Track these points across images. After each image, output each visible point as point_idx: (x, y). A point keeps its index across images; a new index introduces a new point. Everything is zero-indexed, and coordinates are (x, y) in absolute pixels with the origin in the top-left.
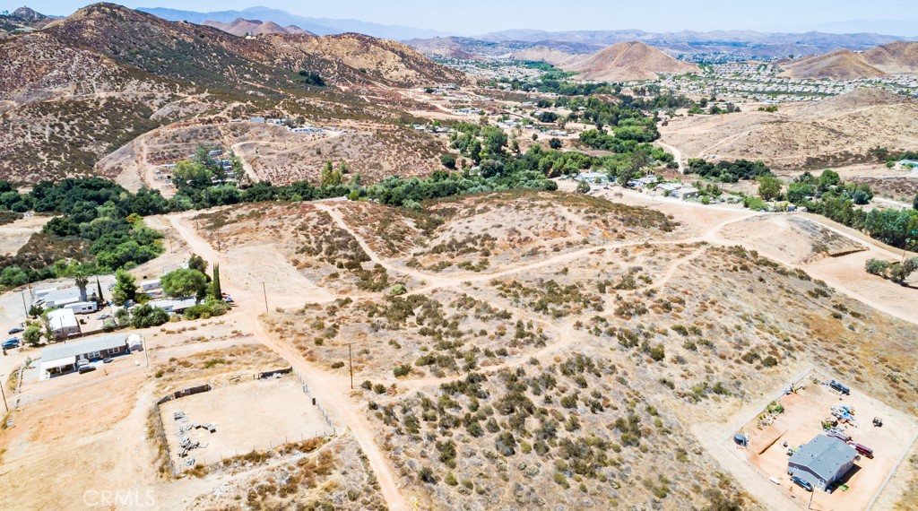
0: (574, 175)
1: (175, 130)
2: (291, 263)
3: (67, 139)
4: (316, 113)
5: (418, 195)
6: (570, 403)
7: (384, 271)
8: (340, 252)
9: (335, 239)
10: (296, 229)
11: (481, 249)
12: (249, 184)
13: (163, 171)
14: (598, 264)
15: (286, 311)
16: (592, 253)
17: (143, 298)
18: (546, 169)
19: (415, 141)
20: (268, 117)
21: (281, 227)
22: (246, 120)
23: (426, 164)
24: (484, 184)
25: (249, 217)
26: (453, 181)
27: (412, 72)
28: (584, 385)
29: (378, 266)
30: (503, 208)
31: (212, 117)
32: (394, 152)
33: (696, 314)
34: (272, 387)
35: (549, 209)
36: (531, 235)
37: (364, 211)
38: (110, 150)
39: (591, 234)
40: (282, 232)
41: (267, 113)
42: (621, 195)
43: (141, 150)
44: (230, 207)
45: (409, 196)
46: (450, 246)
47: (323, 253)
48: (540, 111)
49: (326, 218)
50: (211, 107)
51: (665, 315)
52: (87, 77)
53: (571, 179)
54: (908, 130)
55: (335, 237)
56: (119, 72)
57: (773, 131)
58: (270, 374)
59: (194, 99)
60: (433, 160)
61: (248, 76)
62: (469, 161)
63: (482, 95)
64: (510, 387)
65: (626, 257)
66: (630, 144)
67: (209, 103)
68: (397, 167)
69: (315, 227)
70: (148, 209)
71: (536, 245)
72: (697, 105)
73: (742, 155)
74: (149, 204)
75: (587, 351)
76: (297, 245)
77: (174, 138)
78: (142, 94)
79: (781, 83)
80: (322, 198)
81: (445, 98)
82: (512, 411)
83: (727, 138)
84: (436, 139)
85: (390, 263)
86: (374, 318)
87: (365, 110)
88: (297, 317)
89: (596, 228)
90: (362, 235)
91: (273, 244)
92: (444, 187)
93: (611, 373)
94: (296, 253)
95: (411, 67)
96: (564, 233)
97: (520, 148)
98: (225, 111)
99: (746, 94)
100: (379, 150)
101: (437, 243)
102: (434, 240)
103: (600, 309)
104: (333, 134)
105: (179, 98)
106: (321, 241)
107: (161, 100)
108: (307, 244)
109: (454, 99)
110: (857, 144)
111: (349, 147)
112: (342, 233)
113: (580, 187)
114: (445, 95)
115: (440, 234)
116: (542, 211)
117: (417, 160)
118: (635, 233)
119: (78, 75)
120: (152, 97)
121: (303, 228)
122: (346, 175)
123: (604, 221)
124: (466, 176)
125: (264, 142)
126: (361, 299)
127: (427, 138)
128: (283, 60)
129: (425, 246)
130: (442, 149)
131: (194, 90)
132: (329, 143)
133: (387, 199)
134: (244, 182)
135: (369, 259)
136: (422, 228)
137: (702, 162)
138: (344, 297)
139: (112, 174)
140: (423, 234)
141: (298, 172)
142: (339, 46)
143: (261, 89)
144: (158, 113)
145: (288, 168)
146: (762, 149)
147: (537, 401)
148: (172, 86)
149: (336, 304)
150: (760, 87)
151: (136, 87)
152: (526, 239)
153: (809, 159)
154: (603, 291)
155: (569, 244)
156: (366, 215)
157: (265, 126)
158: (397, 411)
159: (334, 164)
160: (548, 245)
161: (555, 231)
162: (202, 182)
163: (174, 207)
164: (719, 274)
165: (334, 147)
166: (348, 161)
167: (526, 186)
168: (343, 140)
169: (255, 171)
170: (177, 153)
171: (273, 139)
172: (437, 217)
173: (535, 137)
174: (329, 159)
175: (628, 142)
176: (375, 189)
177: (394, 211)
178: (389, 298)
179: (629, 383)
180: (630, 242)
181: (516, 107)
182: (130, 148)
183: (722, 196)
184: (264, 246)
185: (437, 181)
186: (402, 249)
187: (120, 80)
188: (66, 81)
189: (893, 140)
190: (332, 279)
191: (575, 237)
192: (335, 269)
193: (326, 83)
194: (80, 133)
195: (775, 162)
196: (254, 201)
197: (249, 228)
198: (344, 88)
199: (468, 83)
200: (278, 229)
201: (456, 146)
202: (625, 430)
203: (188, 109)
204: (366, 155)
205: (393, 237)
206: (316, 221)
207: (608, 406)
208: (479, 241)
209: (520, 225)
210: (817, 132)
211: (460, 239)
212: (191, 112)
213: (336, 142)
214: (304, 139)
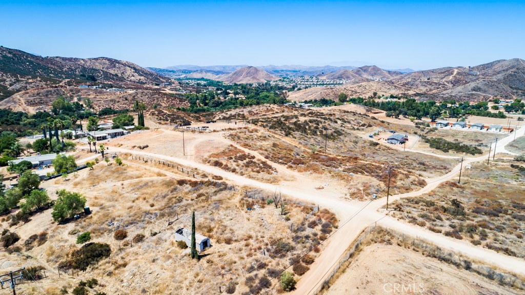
13: (39, 109)
20: (89, 85)
22: (77, 87)
26: (201, 108)
27: (142, 78)
31: (57, 85)
32: (165, 99)
41: (88, 83)
43: (20, 100)
59: (33, 81)
72: (291, 89)
77: (38, 94)
79: (322, 81)
81: (166, 87)
83: (311, 95)
95: (141, 75)
98: (63, 83)
100: (157, 99)
105: (22, 81)
107: (10, 82)
111: (142, 97)
120: (3, 81)
125: (91, 96)
128: (68, 69)
131: (30, 77)
132: (130, 95)
141: (118, 107)
142: (97, 64)
144: (11, 88)
148: (14, 75)
157: (89, 89)
168: (137, 94)
170: (42, 101)
171: (96, 95)
182: (12, 99)
193: (98, 80)
202: (337, 133)
203: (32, 85)
207: (329, 129)
210: (347, 91)
213: (134, 95)
214: (116, 94)
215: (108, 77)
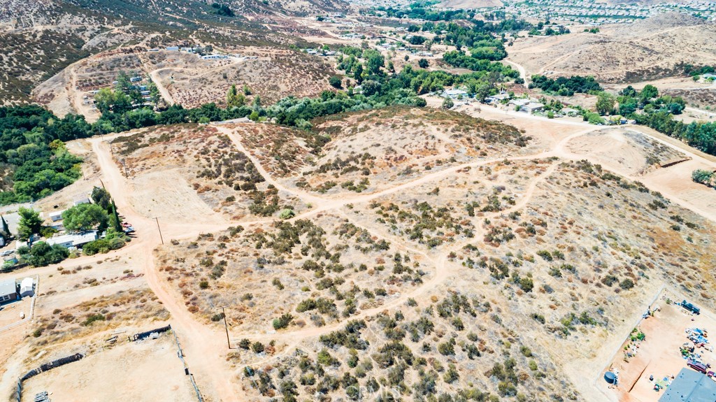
0: (439, 92)
1: (100, 59)
2: (193, 187)
3: (5, 69)
4: (223, 41)
5: (309, 114)
6: (447, 350)
7: (276, 192)
8: (238, 175)
9: (233, 162)
10: (198, 153)
12: (165, 107)
13: (90, 96)
14: (465, 183)
16: (459, 171)
17: (48, 231)
18: (416, 88)
19: (307, 64)
20: (182, 46)
21: (185, 151)
22: (162, 49)
23: (317, 85)
24: (365, 102)
25: (160, 141)
26: (339, 100)
27: (306, 3)
28: (461, 328)
29: (271, 187)
30: (381, 127)
31: (133, 47)
32: (289, 75)
33: (558, 236)
34: (147, 352)
35: (421, 128)
36: (406, 154)
37: (261, 132)
38: (45, 78)
39: (458, 152)
40: (186, 157)
41: (181, 42)
42: (479, 110)
43: (71, 78)
44: (146, 129)
45: (301, 115)
46: (335, 165)
47: (222, 176)
48: (411, 35)
49: (226, 141)
50: (135, 37)
51: (530, 239)
52: (26, 12)
53: (437, 96)
55: (233, 159)
56: (54, 7)
57: (599, 50)
58: (148, 334)
59: (119, 31)
60: (322, 81)
61: (168, 9)
62: (353, 81)
63: (364, 21)
64: (389, 335)
65: (489, 176)
66: (484, 63)
67: (133, 34)
68: (292, 88)
69: (216, 151)
70: (73, 133)
71: (410, 163)
72: (536, 28)
73: (575, 70)
74: (74, 129)
75: (463, 287)
76: (198, 169)
77: (99, 67)
78: (74, 27)
79: (599, 8)
80: (227, 119)
81: (333, 25)
82: (391, 363)
83: (562, 57)
84: (325, 62)
85: (282, 183)
86: (261, 250)
87: (267, 37)
89: (462, 145)
90: (257, 157)
91: (177, 169)
92: (331, 106)
93: (486, 311)
94: (198, 177)
96: (434, 151)
97: (395, 68)
98: (144, 41)
99: (573, 18)
100: (276, 74)
101: (323, 161)
102: (322, 159)
103: (471, 236)
104: (237, 60)
105: (107, 30)
106: (220, 165)
107: (92, 32)
108: (207, 168)
109: (340, 25)
110: (666, 60)
111: (251, 71)
112: (240, 156)
113: (445, 103)
114: (334, 22)
115: (326, 152)
116: (414, 130)
117: (309, 81)
118: (496, 150)
119: (18, 11)
120: (83, 30)
121: (205, 152)
122: (249, 96)
123: (469, 139)
124: (351, 95)
125: (178, 69)
126: (252, 225)
127: (317, 61)
129: (314, 164)
130: (331, 71)
131: (120, 22)
132: (233, 68)
133: (283, 119)
134: (161, 105)
135: (263, 180)
136: (311, 146)
137: (544, 79)
138: (235, 224)
139: (45, 100)
140: (312, 152)
141: (207, 95)
143: (180, 21)
144: (89, 43)
145: (199, 92)
146: (590, 66)
147: (415, 349)
148: (101, 20)
149: (228, 234)
150: (584, 12)
151: (69, 21)
152: (401, 157)
153: (628, 73)
154: (472, 214)
155: (439, 162)
156: (262, 137)
157: (179, 54)
158: (274, 376)
159: (238, 87)
160: (420, 162)
161: (428, 150)
162: (121, 107)
163: (96, 131)
164: (572, 191)
165: (238, 72)
166: (250, 84)
167: (400, 103)
168: (246, 66)
169: (171, 95)
170: (102, 80)
171: (186, 65)
172: (325, 135)
173: (407, 58)
174: (234, 83)
175: (483, 61)
176: (274, 108)
177: (287, 131)
178: (279, 225)
179: (503, 323)
180: (492, 159)
181: (391, 32)
182: (61, 76)
183: (564, 110)
184: (169, 171)
185: (325, 100)
186: (292, 168)
187: (55, 15)
188: (7, 16)
189: (695, 56)
190: (228, 203)
191: (444, 155)
192: (231, 191)
193: (235, 14)
194: (17, 63)
195: (601, 77)
196: (168, 123)
197: (157, 152)
198: (250, 18)
199: (352, 12)
200: (182, 154)
201: (342, 68)
202: (502, 378)
203: (114, 40)
204: (266, 78)
205: (286, 157)
206: (217, 144)
207: (485, 350)
208: (360, 160)
209: (395, 144)
210: (634, 50)
211: (344, 158)
212: (117, 42)
213: (240, 68)
214: (212, 65)
215: (250, 7)
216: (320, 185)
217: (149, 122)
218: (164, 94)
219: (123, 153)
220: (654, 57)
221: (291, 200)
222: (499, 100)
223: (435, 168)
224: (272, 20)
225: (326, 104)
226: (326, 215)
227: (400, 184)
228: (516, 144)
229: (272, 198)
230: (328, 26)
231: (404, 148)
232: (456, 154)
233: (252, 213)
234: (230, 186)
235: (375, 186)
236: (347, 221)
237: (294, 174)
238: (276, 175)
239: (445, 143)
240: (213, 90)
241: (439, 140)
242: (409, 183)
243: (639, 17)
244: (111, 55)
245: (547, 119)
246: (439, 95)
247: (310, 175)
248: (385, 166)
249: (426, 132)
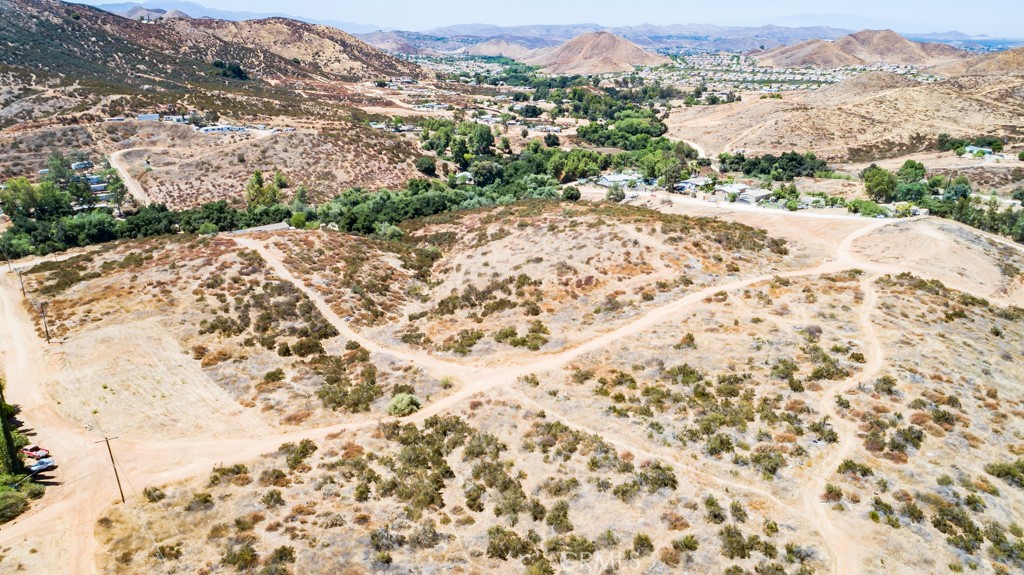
0: (595, 178)
1: (17, 134)
2: (192, 354)
4: (236, 110)
5: (393, 214)
7: (365, 356)
8: (283, 325)
9: (272, 300)
10: (201, 286)
11: (520, 301)
12: (135, 210)
15: (168, 492)
16: (709, 300)
18: (556, 173)
19: (375, 141)
20: (165, 113)
21: (174, 283)
22: (130, 119)
23: (396, 171)
24: (481, 195)
25: (123, 266)
26: (438, 193)
27: (357, 65)
29: (353, 346)
30: (529, 230)
31: (78, 115)
32: (350, 156)
33: (996, 427)
35: (604, 229)
36: (596, 275)
37: (318, 245)
39: (688, 267)
40: (176, 293)
41: (163, 108)
42: (670, 202)
44: (97, 248)
45: (381, 216)
46: (466, 298)
47: (251, 328)
48: (519, 106)
49: (254, 262)
50: (82, 102)
51: (952, 438)
53: (592, 184)
54: (940, 114)
55: (271, 295)
57: (801, 119)
59: (56, 93)
60: (404, 165)
61: (142, 67)
62: (452, 166)
63: (445, 89)
65: (773, 307)
66: (643, 139)
67: (79, 99)
68: (356, 176)
69: (236, 280)
71: (610, 289)
72: (692, 96)
73: (775, 147)
76: (203, 317)
77: (15, 145)
79: (765, 72)
80: (249, 226)
81: (401, 92)
83: (750, 129)
84: (402, 139)
85: (372, 338)
86: (370, 503)
87: (303, 107)
88: (190, 518)
89: (689, 255)
90: (318, 288)
91: (159, 318)
92: (428, 202)
94: (201, 333)
95: (356, 59)
96: (645, 267)
97: (512, 147)
98: (99, 106)
99: (736, 84)
100: (328, 154)
101: (441, 293)
102: (437, 288)
103: (832, 438)
104: (261, 134)
105: (35, 92)
106: (247, 306)
107: (8, 96)
108: (221, 313)
109: (413, 93)
110: (895, 131)
111: (286, 151)
112: (284, 288)
113: (612, 194)
114: (401, 89)
115: (442, 276)
116: (593, 234)
117: (384, 166)
118: (748, 261)
121: (215, 283)
122: (284, 190)
123: (696, 245)
124: (453, 186)
125: (159, 148)
126: (333, 436)
127: (391, 137)
128: (190, 48)
129: (425, 299)
131: (58, 81)
132: (255, 146)
133: (350, 224)
134: (127, 206)
135: (335, 333)
136: (412, 267)
137: (740, 159)
138: (296, 436)
140: (417, 277)
141: (211, 188)
142: (263, 33)
143: (160, 83)
145: (196, 184)
146: (795, 140)
148: (24, 77)
149: (281, 464)
150: (749, 77)
152: (589, 280)
153: (850, 149)
155: (663, 286)
156: (321, 252)
157: (161, 126)
159: (265, 176)
160: (628, 287)
161: (633, 265)
162: (50, 209)
164: (938, 329)
165: (264, 152)
166: (285, 170)
168: (276, 142)
169: (146, 190)
170: (19, 167)
171: (172, 143)
172: (429, 248)
173: (525, 134)
174: (257, 168)
175: (639, 136)
176: (329, 208)
177: (364, 243)
178: (392, 432)
180: (750, 278)
181: (489, 101)
184: (140, 323)
185: (416, 193)
186: (387, 308)
189: (930, 126)
190: (271, 386)
191: (670, 275)
192: (274, 360)
193: (250, 76)
196: (139, 236)
197: (118, 286)
198: (273, 82)
199: (425, 77)
200: (168, 288)
201: (431, 146)
203: (46, 107)
204: (311, 161)
205: (371, 288)
206: (237, 267)
208: (512, 287)
209: (571, 257)
210: (849, 119)
211: (481, 285)
212: (52, 110)
213: (266, 145)
214: (219, 142)
215: (273, 67)
216: (451, 339)
217: (103, 235)
218: (134, 189)
219: (47, 291)
220: (879, 128)
221: (400, 373)
222: (697, 186)
223: (659, 297)
224: (307, 85)
225: (418, 200)
226: (489, 402)
227: (609, 330)
228: (773, 251)
229: (359, 369)
230: (393, 94)
231: (588, 263)
232: (686, 270)
233: (325, 406)
234: (270, 348)
235: (561, 336)
236: (542, 415)
237: (391, 319)
238: (357, 321)
239: (659, 252)
240: (221, 181)
241: (648, 248)
242: (624, 327)
243: (824, 82)
244: (38, 127)
245: (786, 212)
246: (595, 182)
247: (424, 319)
248: (562, 297)
249: (620, 235)
